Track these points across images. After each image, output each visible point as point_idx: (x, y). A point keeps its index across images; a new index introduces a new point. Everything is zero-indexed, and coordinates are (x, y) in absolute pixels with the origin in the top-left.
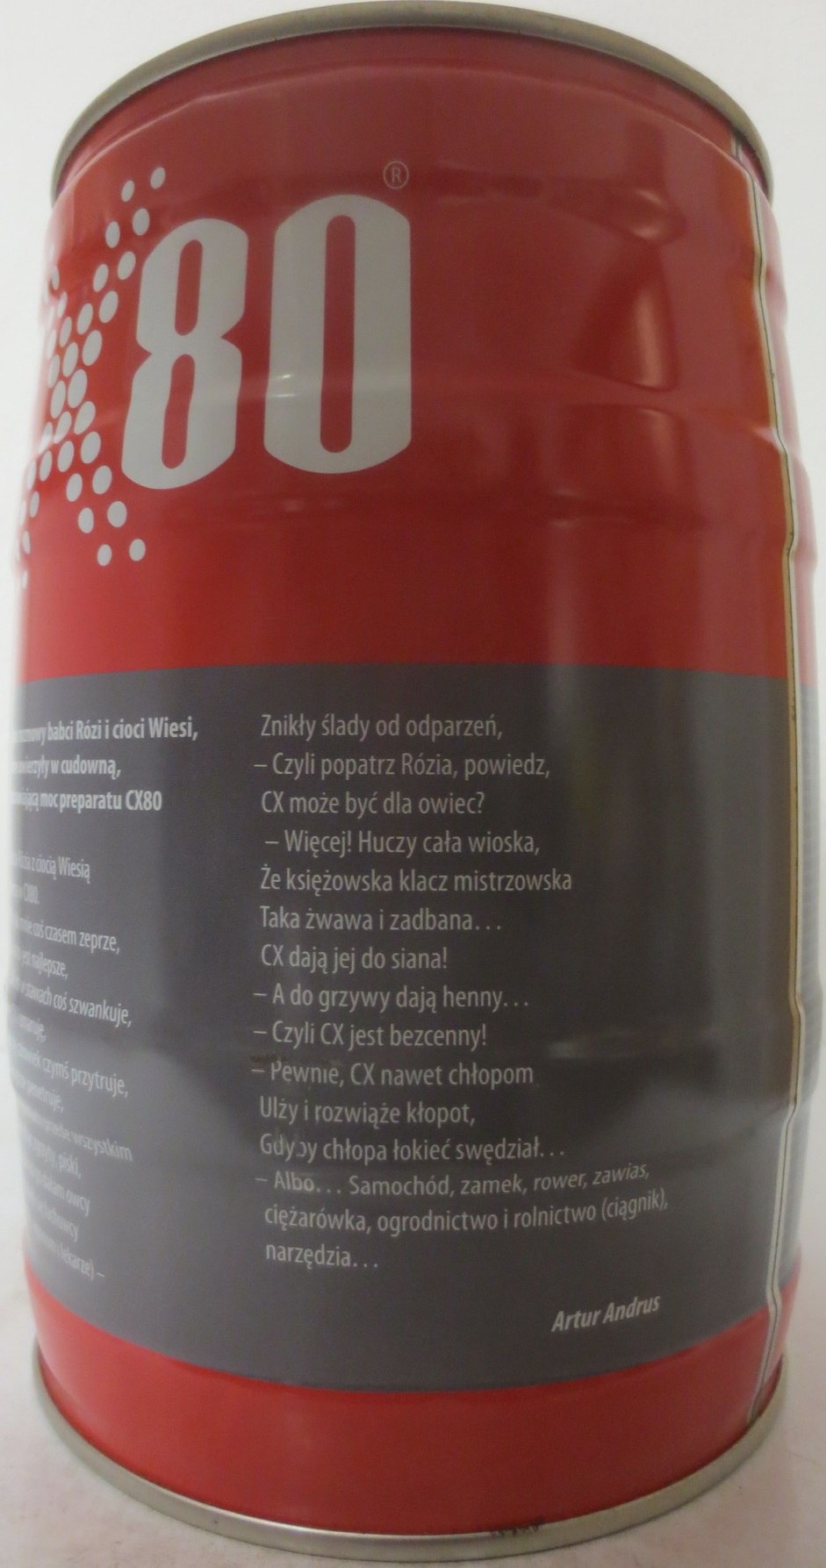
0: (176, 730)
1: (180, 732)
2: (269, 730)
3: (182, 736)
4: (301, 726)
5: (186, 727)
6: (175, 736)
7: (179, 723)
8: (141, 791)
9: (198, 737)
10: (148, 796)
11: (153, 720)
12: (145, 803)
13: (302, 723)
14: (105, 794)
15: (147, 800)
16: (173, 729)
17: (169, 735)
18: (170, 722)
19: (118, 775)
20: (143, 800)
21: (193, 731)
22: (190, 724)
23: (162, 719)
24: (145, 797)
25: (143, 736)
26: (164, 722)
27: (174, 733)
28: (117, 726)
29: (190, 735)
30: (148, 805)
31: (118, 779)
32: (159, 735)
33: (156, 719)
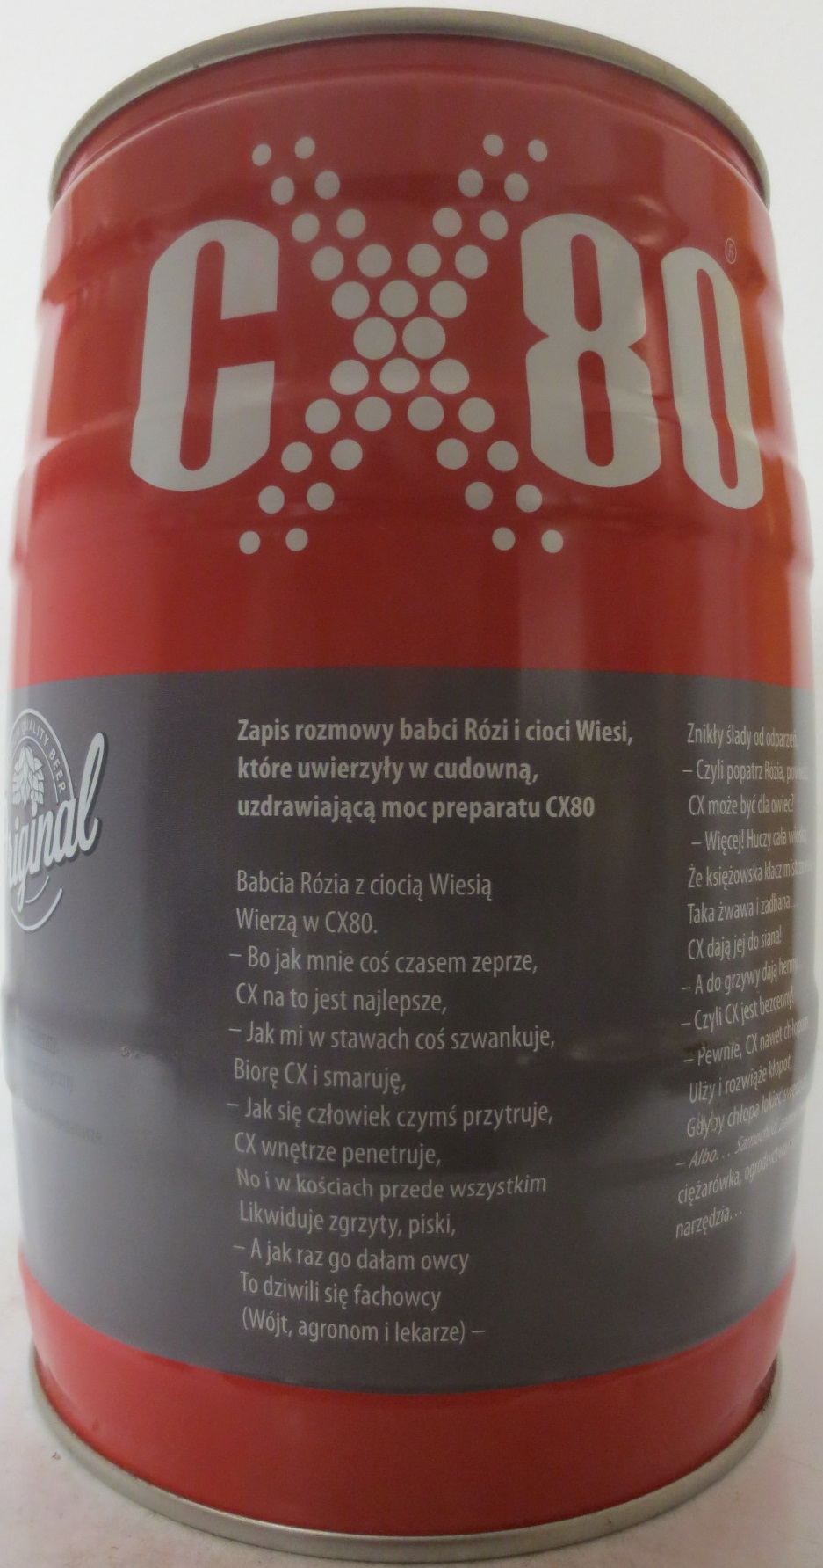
0: (610, 734)
1: (614, 736)
2: (693, 738)
3: (616, 740)
4: (715, 734)
5: (620, 732)
6: (609, 740)
7: (613, 727)
8: (568, 798)
9: (633, 743)
10: (576, 802)
11: (582, 723)
12: (573, 810)
13: (715, 732)
14: (516, 801)
15: (575, 806)
16: (606, 734)
17: (602, 739)
18: (602, 726)
19: (534, 781)
20: (569, 806)
21: (628, 736)
22: (624, 729)
23: (593, 723)
24: (573, 802)
25: (568, 738)
26: (596, 726)
27: (608, 737)
28: (531, 727)
29: (624, 740)
30: (576, 811)
31: (534, 785)
32: (590, 738)
33: (586, 723)
